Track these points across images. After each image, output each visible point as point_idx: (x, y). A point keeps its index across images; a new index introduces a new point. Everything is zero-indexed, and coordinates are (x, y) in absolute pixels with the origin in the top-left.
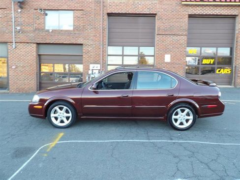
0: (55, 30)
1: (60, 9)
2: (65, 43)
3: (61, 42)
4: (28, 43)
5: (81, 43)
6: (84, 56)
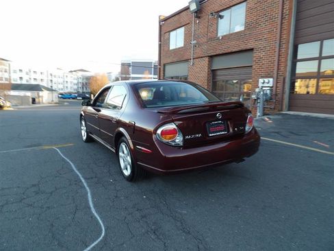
0: (225, 36)
1: (232, 4)
2: (234, 50)
3: (230, 51)
4: (202, 57)
5: (252, 47)
6: (254, 67)
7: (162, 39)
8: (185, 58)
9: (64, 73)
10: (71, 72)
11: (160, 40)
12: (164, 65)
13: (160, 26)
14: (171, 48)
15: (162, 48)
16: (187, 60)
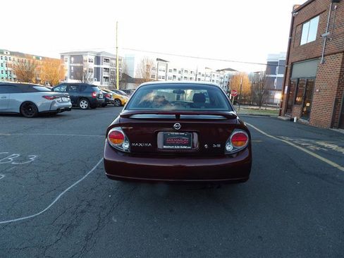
4: (335, 53)
7: (294, 32)
8: (315, 55)
9: (212, 72)
10: (218, 71)
11: (291, 35)
12: (292, 64)
13: (293, 18)
14: (302, 44)
15: (292, 44)
16: (317, 58)
